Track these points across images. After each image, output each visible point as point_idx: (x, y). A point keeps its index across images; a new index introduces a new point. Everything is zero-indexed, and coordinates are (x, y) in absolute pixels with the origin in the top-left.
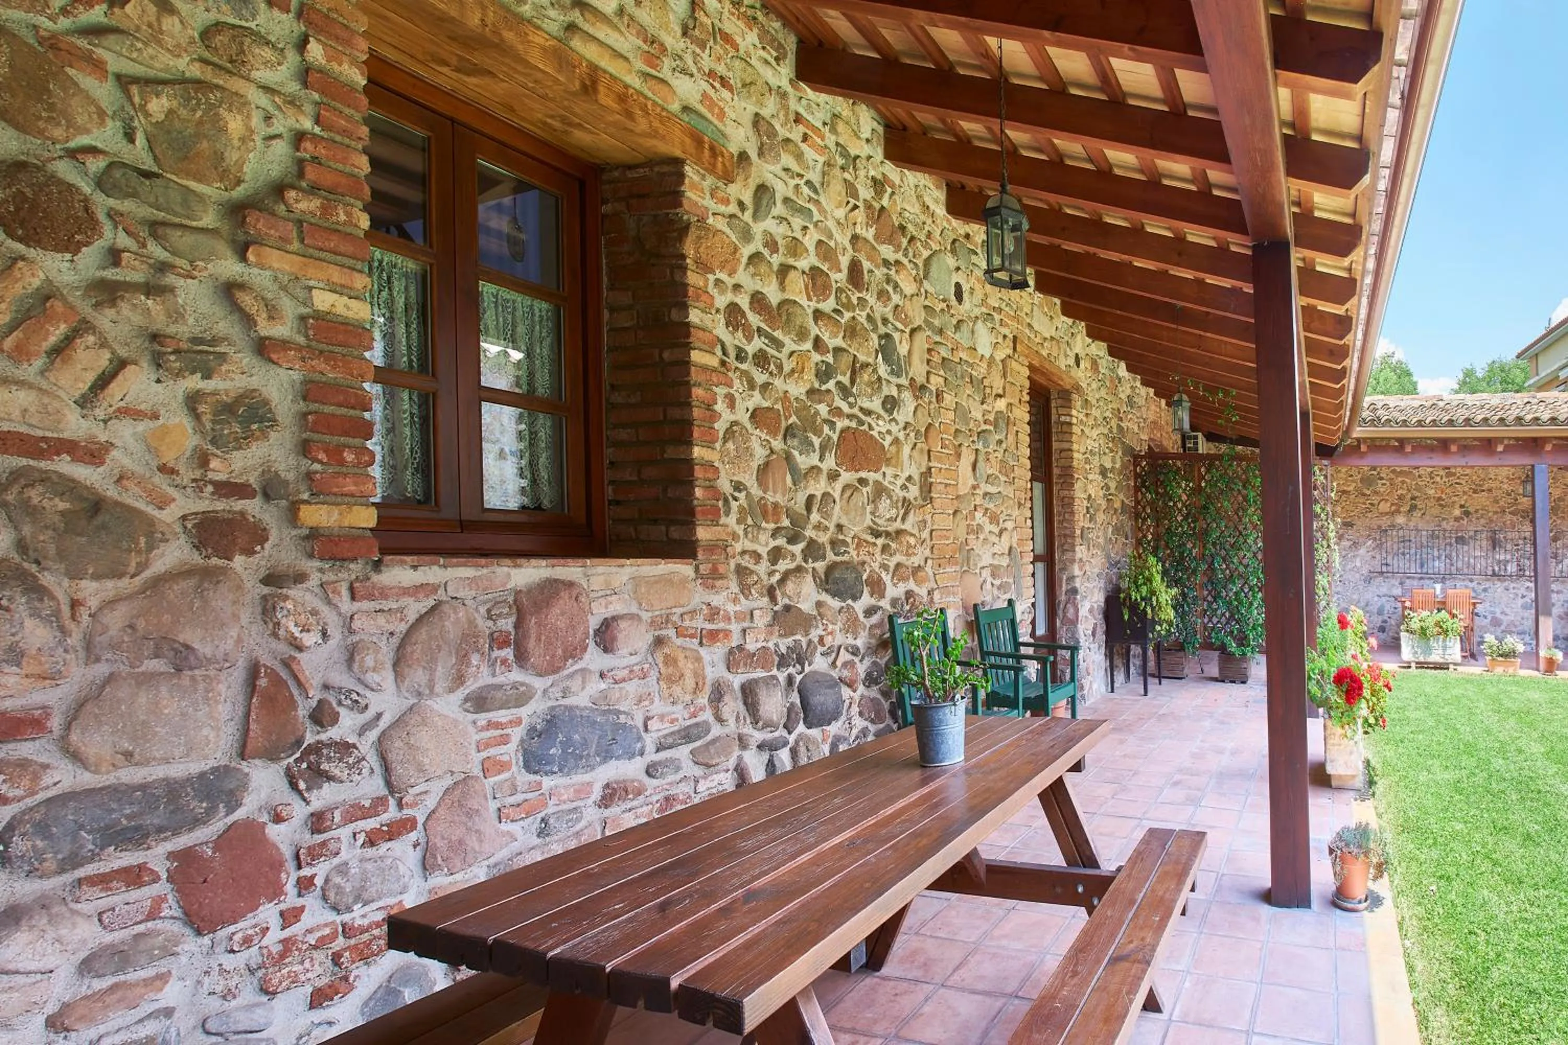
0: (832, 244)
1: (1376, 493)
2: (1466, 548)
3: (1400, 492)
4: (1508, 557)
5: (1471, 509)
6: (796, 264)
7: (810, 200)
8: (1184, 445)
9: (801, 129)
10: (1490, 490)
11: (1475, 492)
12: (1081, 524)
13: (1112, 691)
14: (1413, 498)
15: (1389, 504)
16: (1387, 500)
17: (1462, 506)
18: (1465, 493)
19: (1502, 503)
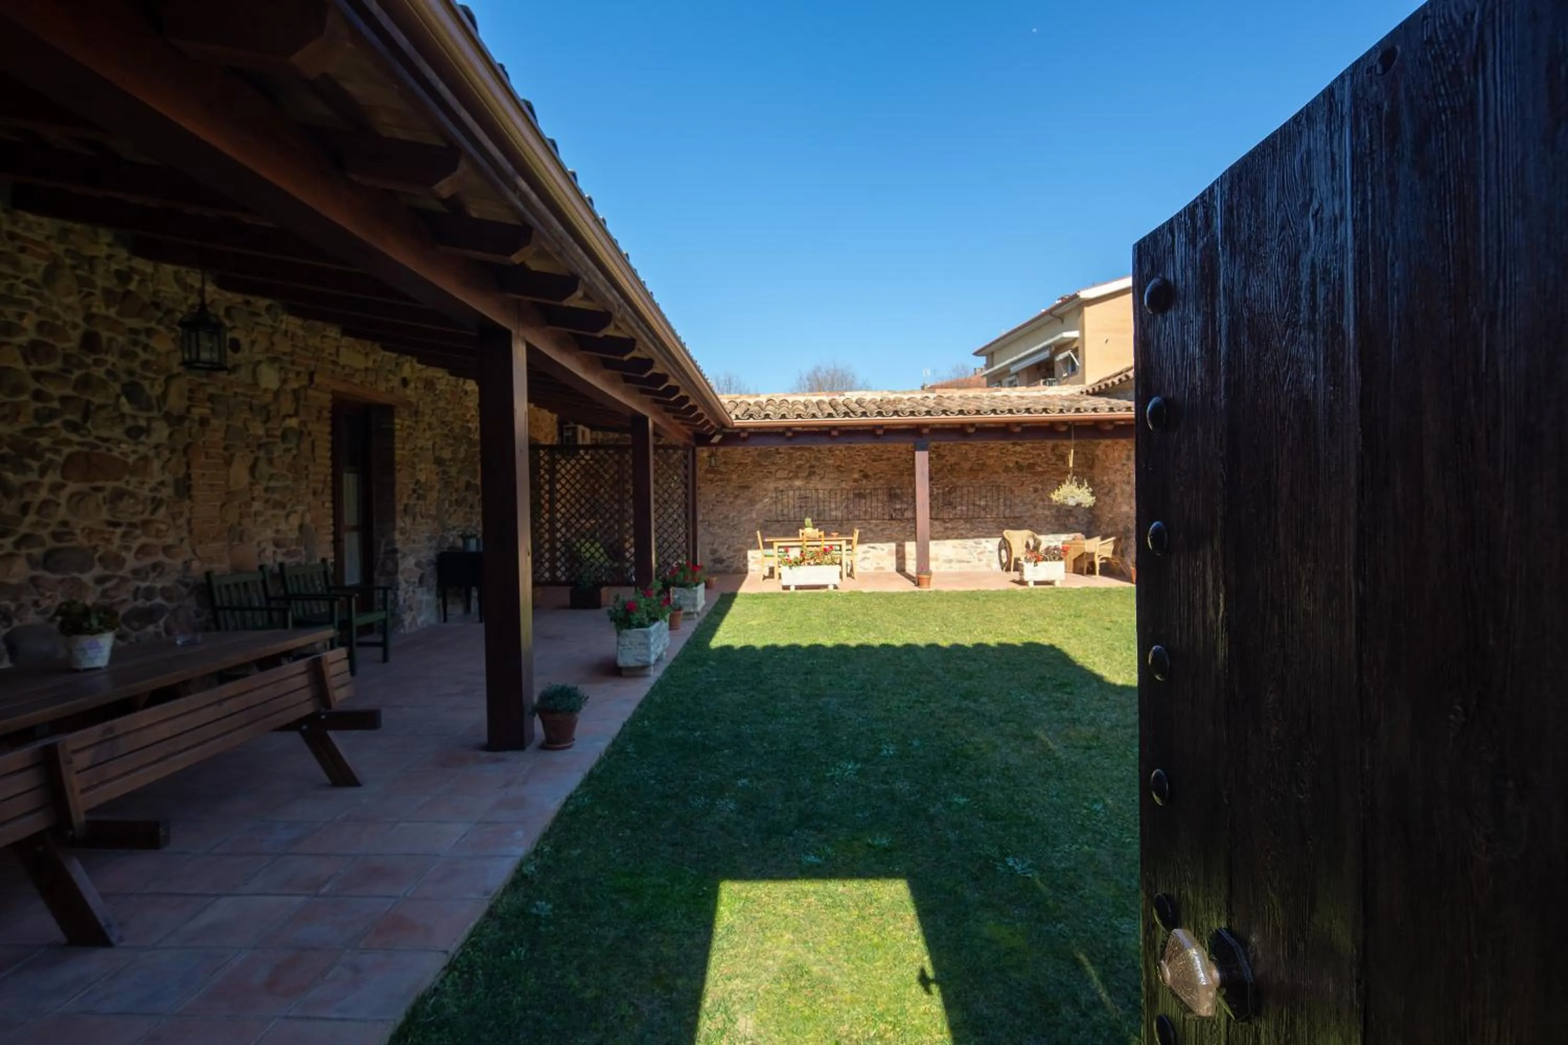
0: (59, 323)
1: (773, 464)
2: (863, 501)
3: (798, 462)
4: (905, 506)
5: (870, 473)
6: (12, 340)
7: (29, 293)
8: (561, 434)
9: (18, 243)
10: (889, 459)
11: (874, 460)
12: (405, 501)
13: (445, 620)
14: (812, 467)
15: (786, 472)
16: (784, 469)
17: (861, 471)
18: (863, 461)
19: (900, 468)
